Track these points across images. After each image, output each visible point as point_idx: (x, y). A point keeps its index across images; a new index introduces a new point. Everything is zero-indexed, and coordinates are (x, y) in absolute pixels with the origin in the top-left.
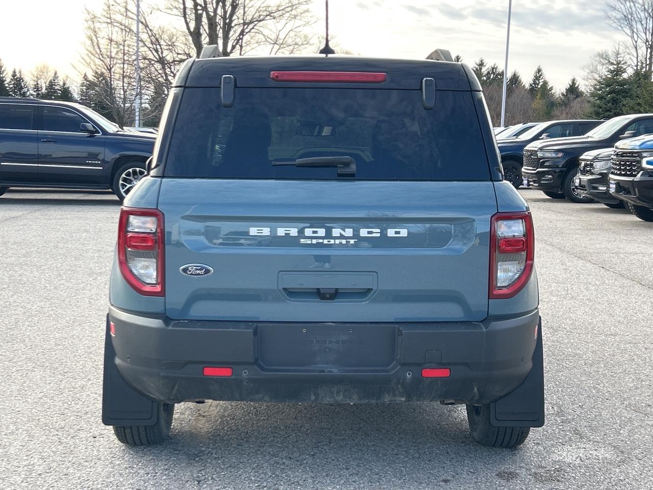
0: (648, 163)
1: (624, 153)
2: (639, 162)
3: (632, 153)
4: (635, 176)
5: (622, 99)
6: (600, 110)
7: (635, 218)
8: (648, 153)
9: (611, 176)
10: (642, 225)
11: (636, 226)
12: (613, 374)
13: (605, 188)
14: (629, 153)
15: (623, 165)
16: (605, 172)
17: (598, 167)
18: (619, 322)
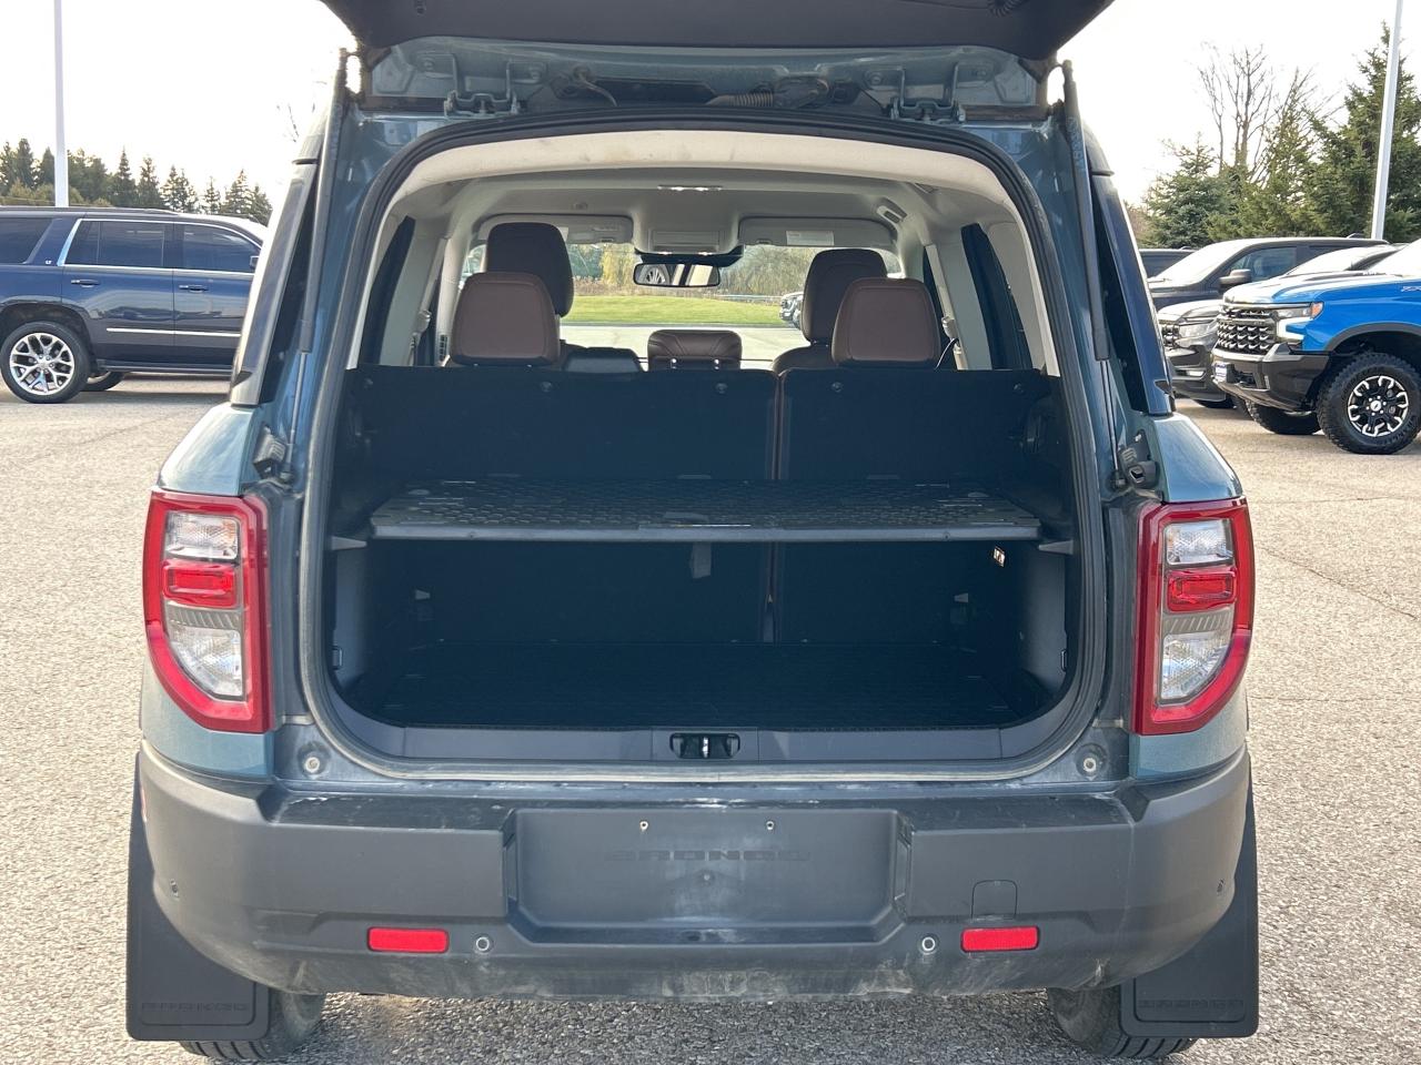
0: (1290, 329)
1: (1243, 311)
2: (1272, 327)
3: (1260, 310)
4: (1265, 352)
5: (1207, 213)
6: (1168, 232)
7: (1255, 428)
8: (1289, 311)
9: (1216, 352)
10: (1272, 441)
11: (1261, 443)
12: (1327, 808)
13: (1200, 374)
14: (1254, 310)
15: (1241, 333)
16: (1201, 343)
17: (1187, 334)
18: (1298, 666)
